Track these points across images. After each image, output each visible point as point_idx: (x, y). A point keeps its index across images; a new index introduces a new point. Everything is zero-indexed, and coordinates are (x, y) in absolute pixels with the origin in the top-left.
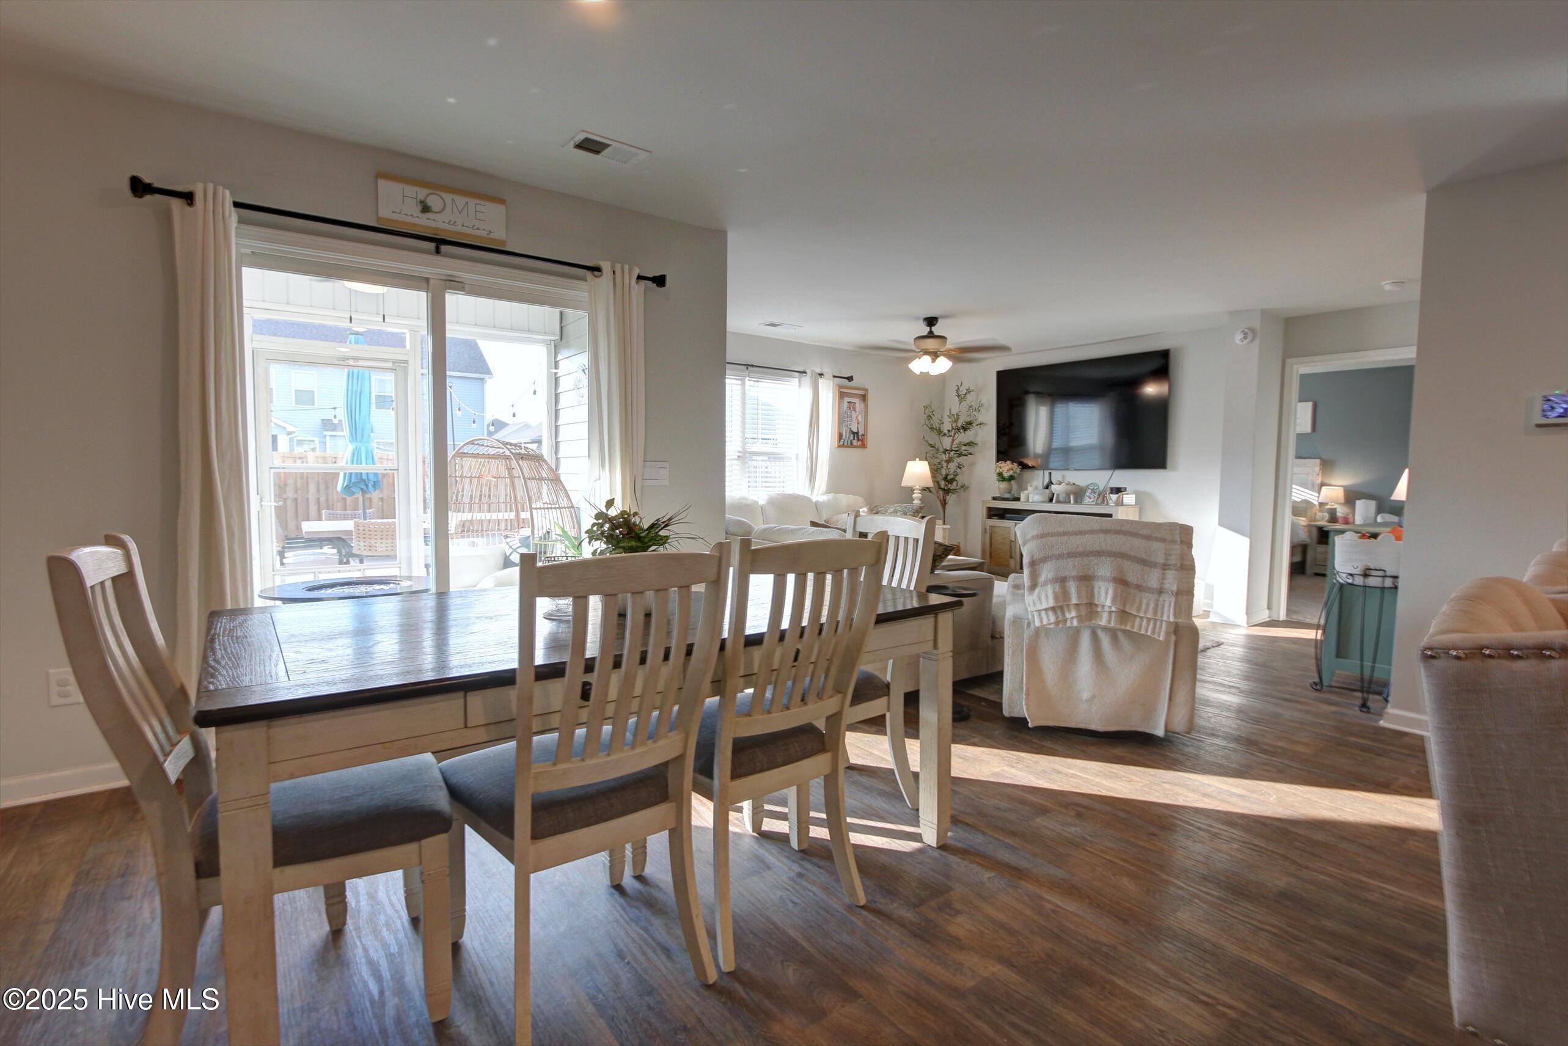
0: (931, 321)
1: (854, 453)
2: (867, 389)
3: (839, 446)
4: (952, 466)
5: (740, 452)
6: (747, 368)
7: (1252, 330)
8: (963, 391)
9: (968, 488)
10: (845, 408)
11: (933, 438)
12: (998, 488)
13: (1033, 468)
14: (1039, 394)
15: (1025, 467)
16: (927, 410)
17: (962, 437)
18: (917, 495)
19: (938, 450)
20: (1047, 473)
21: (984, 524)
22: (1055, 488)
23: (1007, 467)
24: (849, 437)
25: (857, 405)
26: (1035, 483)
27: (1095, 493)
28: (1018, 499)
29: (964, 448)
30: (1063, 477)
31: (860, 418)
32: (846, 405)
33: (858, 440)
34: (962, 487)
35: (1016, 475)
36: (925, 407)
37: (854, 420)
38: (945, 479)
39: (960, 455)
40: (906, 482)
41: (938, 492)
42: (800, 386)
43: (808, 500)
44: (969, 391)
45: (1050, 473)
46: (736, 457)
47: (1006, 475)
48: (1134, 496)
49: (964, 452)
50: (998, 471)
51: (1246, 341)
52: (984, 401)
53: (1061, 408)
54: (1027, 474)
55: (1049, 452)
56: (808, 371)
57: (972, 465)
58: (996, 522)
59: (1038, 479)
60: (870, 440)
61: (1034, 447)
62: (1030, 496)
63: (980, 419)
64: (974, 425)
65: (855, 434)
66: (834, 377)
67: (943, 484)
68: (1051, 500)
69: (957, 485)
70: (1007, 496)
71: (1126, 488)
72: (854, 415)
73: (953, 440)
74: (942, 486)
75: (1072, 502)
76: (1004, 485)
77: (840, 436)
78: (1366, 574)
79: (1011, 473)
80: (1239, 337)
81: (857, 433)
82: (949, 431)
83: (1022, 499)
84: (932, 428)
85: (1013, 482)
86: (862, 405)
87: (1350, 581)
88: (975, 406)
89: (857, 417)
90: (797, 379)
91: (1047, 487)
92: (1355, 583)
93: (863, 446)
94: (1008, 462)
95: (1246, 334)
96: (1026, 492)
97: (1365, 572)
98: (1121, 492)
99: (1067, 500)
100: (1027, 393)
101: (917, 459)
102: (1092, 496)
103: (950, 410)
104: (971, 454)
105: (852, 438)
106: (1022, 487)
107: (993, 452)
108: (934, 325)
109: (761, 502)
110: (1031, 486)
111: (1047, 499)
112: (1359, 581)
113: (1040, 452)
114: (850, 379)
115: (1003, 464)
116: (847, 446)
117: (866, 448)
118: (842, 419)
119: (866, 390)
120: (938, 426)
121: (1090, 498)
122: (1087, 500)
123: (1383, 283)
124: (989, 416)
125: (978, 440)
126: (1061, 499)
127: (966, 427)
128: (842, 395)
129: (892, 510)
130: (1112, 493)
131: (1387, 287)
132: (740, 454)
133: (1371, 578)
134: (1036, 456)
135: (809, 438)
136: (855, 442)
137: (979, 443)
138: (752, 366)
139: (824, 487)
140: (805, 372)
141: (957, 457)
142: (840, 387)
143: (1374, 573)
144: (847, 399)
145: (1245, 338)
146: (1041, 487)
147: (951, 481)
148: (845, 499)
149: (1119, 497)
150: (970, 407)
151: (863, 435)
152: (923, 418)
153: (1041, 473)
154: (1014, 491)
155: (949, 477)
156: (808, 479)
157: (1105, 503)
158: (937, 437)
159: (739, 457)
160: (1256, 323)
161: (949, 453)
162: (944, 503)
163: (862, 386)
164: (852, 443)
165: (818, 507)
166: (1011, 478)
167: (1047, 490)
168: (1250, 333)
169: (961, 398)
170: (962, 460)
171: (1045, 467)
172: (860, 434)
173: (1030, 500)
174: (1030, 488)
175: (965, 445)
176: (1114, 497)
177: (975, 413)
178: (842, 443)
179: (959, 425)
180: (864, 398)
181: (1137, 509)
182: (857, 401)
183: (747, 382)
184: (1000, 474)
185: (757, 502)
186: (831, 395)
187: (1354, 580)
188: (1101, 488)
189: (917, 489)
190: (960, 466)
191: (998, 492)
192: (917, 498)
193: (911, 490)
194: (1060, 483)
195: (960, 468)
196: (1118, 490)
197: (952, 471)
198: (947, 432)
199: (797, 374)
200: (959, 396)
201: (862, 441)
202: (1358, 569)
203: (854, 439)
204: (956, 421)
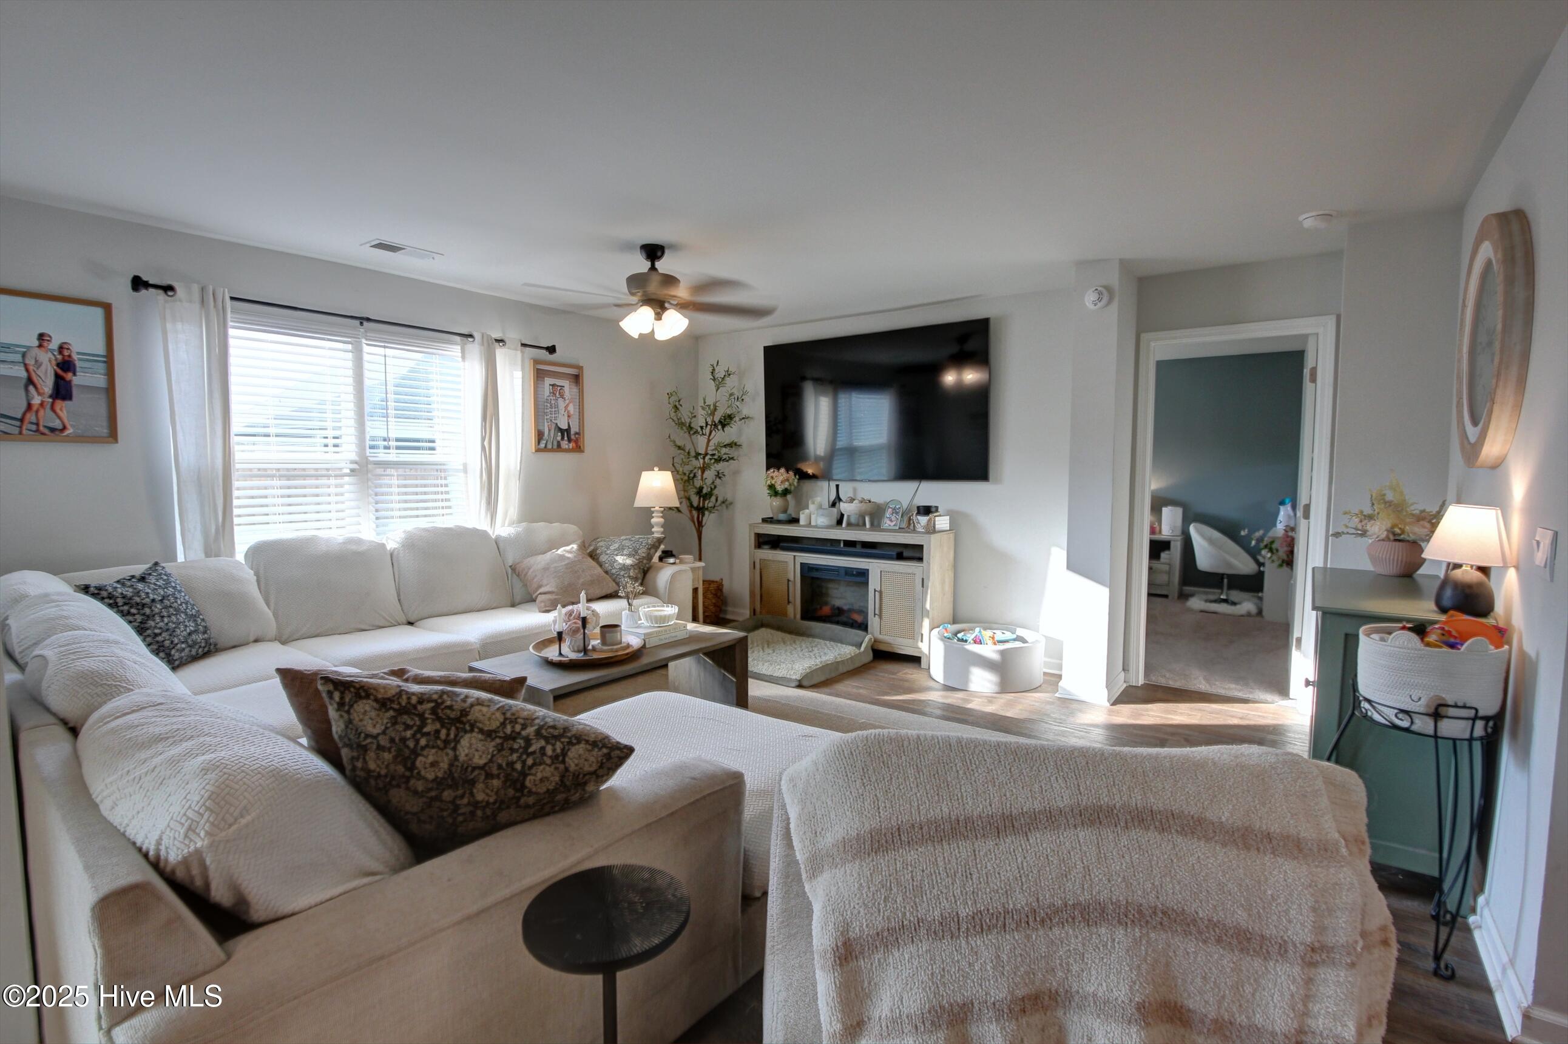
0: (653, 252)
1: (564, 461)
2: (582, 367)
3: (538, 450)
4: (710, 475)
5: (353, 462)
6: (361, 324)
7: (1109, 289)
8: (720, 373)
9: (731, 503)
10: (547, 393)
11: (682, 438)
12: (769, 506)
13: (814, 477)
14: (818, 381)
15: (803, 476)
16: (673, 399)
17: (719, 437)
18: (657, 520)
19: (689, 453)
20: (833, 485)
21: (752, 556)
22: (844, 507)
23: (781, 478)
24: (555, 436)
25: (567, 389)
26: (818, 499)
27: (897, 513)
28: (795, 521)
29: (724, 450)
30: (855, 490)
31: (571, 408)
32: (547, 390)
33: (570, 440)
34: (723, 502)
35: (793, 488)
36: (670, 395)
37: (562, 411)
38: (699, 491)
39: (719, 460)
40: (641, 500)
41: (691, 512)
42: (463, 357)
43: (483, 535)
44: (728, 374)
45: (837, 486)
46: (348, 471)
47: (780, 488)
48: (948, 517)
49: (724, 457)
50: (769, 482)
51: (1100, 305)
52: (749, 387)
53: (844, 399)
54: (808, 485)
55: (833, 453)
56: (475, 334)
57: (736, 473)
58: (767, 554)
59: (823, 492)
60: (589, 440)
61: (815, 450)
62: (813, 517)
63: (745, 412)
64: (737, 419)
65: (565, 432)
66: (524, 345)
67: (695, 500)
68: (840, 522)
69: (717, 500)
70: (782, 517)
71: (937, 508)
72: (561, 404)
73: (709, 441)
74: (695, 504)
75: (868, 525)
76: (777, 502)
77: (540, 435)
78: (1437, 713)
79: (786, 485)
80: (1090, 297)
81: (568, 430)
82: (702, 428)
83: (802, 522)
84: (681, 424)
85: (789, 497)
86: (575, 390)
87: (1405, 724)
88: (737, 394)
89: (566, 407)
90: (459, 347)
91: (833, 505)
92: (1414, 728)
93: (579, 449)
94: (782, 470)
95: (1100, 293)
96: (807, 511)
97: (1436, 709)
98: (932, 512)
99: (861, 523)
100: (804, 379)
101: (656, 469)
102: (893, 518)
103: (704, 400)
104: (732, 458)
105: (559, 438)
106: (801, 505)
107: (761, 457)
108: (659, 258)
109: (391, 545)
110: (813, 503)
111: (834, 522)
112: (1423, 725)
113: (822, 454)
114: (552, 350)
115: (776, 473)
116: (552, 450)
117: (583, 452)
118: (540, 410)
119: (580, 368)
120: (688, 421)
121: (891, 521)
122: (887, 523)
123: (1301, 218)
124: (755, 408)
125: (743, 440)
126: (853, 520)
127: (725, 422)
128: (540, 375)
129: (617, 545)
130: (919, 513)
131: (1308, 224)
132: (355, 466)
133: (1446, 720)
134: (818, 459)
135: (483, 439)
136: (565, 444)
137: (745, 446)
138: (368, 320)
139: (514, 512)
140: (471, 336)
141: (714, 463)
142: (536, 362)
143: (1452, 712)
144: (548, 381)
145: (1100, 299)
146: (826, 505)
147: (707, 496)
148: (544, 530)
149: (929, 520)
150: (731, 395)
151: (576, 433)
152: (668, 409)
153: (825, 484)
154: (791, 511)
155: (705, 491)
156: (484, 501)
157: (912, 527)
158: (687, 435)
159: (352, 470)
160: (1114, 278)
161: (704, 458)
162: (699, 525)
163: (573, 362)
164: (559, 445)
165: (501, 545)
166: (786, 492)
167: (835, 510)
168: (1107, 293)
169: (719, 383)
170: (720, 466)
171: (826, 476)
172: (572, 432)
173: (813, 523)
174: (812, 507)
175: (725, 446)
176: (923, 520)
177: (738, 403)
178: (542, 445)
179: (717, 420)
180: (577, 379)
181: (952, 536)
182: (566, 384)
183: (366, 349)
184: (771, 487)
185: (383, 545)
186: (518, 374)
187: (1412, 723)
188: (905, 506)
189: (657, 511)
190: (719, 475)
191: (770, 511)
192: (657, 524)
193: (648, 512)
194: (852, 500)
195: (720, 478)
196: (926, 510)
197: (709, 482)
198: (699, 429)
199: (458, 338)
200: (714, 379)
201: (576, 441)
202: (1423, 702)
203: (563, 438)
204: (713, 414)
